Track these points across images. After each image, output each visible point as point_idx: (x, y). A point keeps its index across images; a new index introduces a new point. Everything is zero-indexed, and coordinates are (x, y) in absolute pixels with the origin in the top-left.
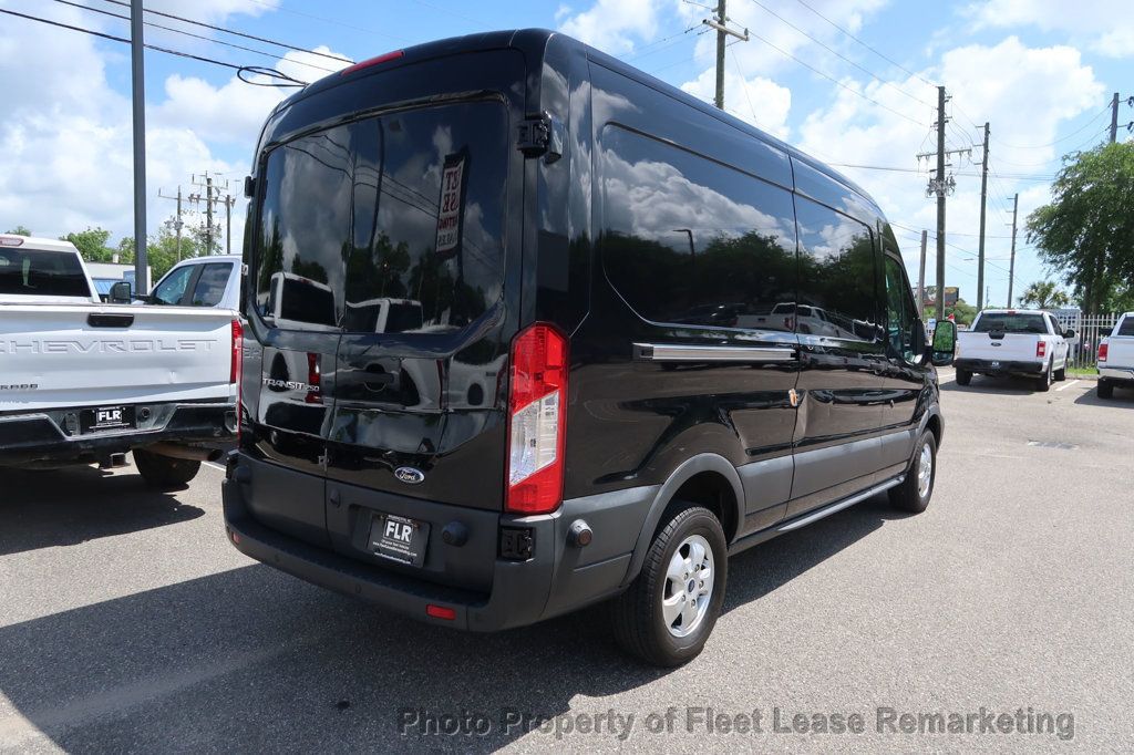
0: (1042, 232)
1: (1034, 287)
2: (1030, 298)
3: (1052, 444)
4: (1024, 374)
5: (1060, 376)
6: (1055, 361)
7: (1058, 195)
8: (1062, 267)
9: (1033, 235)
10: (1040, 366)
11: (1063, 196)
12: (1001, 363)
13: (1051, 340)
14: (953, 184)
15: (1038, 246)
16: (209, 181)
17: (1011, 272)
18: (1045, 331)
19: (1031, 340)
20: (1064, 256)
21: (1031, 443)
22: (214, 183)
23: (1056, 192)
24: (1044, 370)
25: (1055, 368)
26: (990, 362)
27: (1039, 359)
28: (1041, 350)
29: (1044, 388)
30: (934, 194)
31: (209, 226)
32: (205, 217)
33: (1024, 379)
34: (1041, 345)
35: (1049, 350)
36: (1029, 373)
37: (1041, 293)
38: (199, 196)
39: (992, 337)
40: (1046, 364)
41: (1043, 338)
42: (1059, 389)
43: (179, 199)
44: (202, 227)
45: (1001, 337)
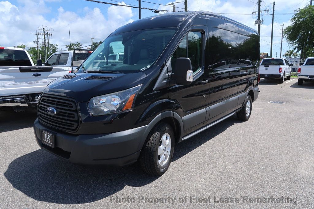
0: (288, 34)
1: (288, 52)
2: (286, 55)
3: (277, 102)
4: (275, 78)
5: (288, 78)
6: (286, 74)
7: (293, 23)
8: (294, 45)
9: (285, 35)
10: (280, 75)
11: (294, 23)
12: (268, 75)
13: (284, 67)
14: (263, 21)
15: (287, 39)
16: (44, 28)
17: (281, 47)
18: (283, 64)
19: (278, 67)
20: (294, 41)
21: (270, 102)
22: (45, 29)
23: (292, 22)
24: (281, 77)
25: (286, 76)
26: (264, 75)
27: (280, 73)
28: (280, 70)
29: (282, 82)
30: (257, 24)
31: (45, 42)
32: (43, 40)
33: (275, 80)
34: (281, 69)
35: (283, 71)
36: (277, 78)
37: (290, 53)
38: (41, 33)
39: (265, 67)
40: (282, 75)
41: (281, 66)
42: (287, 83)
43: (37, 34)
44: (43, 43)
45: (268, 67)
